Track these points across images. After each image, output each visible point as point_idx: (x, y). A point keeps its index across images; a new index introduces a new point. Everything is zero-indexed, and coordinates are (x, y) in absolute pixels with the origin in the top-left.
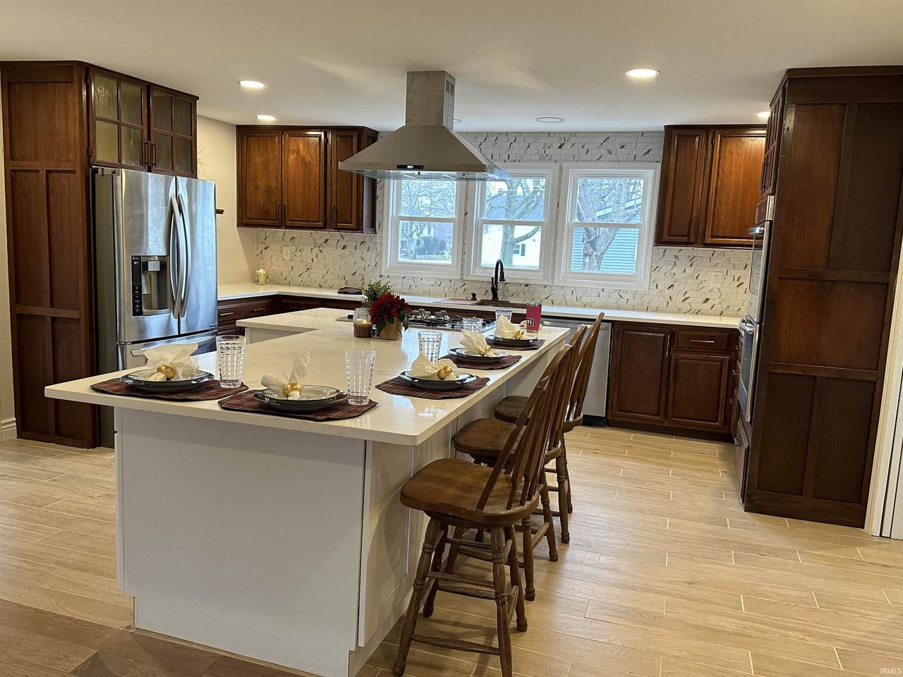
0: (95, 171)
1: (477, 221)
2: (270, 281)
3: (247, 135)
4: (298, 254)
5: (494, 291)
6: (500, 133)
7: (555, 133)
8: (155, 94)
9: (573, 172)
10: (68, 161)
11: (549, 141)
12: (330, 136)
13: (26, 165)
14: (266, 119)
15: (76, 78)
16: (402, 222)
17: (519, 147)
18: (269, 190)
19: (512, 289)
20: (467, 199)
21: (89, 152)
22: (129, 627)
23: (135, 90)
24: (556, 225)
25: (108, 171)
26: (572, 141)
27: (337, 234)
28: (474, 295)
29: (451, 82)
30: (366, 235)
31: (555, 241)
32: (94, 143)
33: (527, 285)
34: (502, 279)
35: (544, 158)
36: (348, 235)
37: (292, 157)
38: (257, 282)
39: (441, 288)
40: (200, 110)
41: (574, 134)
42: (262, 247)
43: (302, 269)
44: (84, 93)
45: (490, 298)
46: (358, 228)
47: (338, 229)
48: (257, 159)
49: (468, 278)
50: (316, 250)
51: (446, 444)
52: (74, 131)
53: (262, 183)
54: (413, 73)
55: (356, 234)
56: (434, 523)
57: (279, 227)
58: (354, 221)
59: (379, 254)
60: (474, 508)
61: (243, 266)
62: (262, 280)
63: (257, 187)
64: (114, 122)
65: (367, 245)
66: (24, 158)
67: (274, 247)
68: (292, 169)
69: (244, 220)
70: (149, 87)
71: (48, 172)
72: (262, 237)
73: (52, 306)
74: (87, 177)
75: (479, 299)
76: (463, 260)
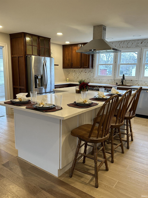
0: (27, 56)
1: (119, 64)
2: (69, 81)
3: (65, 47)
4: (76, 74)
5: (122, 82)
6: (125, 41)
7: (140, 40)
8: (41, 38)
9: (145, 50)
10: (22, 54)
11: (138, 42)
12: (82, 46)
13: (15, 56)
14: (68, 43)
15: (23, 36)
16: (99, 65)
17: (130, 44)
18: (69, 60)
19: (127, 82)
20: (116, 58)
21: (25, 52)
22: (17, 156)
23: (36, 38)
24: (140, 64)
25: (29, 56)
26: (145, 41)
27: (84, 69)
28: (117, 83)
29: (105, 27)
30: (90, 69)
31: (140, 68)
32: (27, 50)
33: (131, 80)
34: (124, 79)
35: (137, 46)
36: (87, 69)
37: (74, 51)
38: (67, 81)
39: (109, 82)
40: (51, 41)
41: (145, 39)
42: (68, 73)
43: (76, 78)
44: (24, 39)
45: (121, 84)
46: (88, 67)
47: (84, 68)
48: (67, 53)
49: (116, 79)
50: (80, 73)
51: (92, 120)
52: (23, 48)
53: (68, 58)
54: (95, 26)
55: (88, 69)
56: (80, 140)
57: (71, 68)
58: (87, 66)
59: (94, 74)
60: (87, 137)
61: (64, 78)
62: (68, 81)
63: (67, 59)
64: (31, 45)
65: (91, 72)
66: (14, 54)
67: (71, 73)
68: (74, 54)
69: (64, 67)
70: (39, 37)
71: (18, 57)
72: (68, 71)
73: (20, 86)
74: (25, 58)
75: (118, 84)
76: (114, 75)
